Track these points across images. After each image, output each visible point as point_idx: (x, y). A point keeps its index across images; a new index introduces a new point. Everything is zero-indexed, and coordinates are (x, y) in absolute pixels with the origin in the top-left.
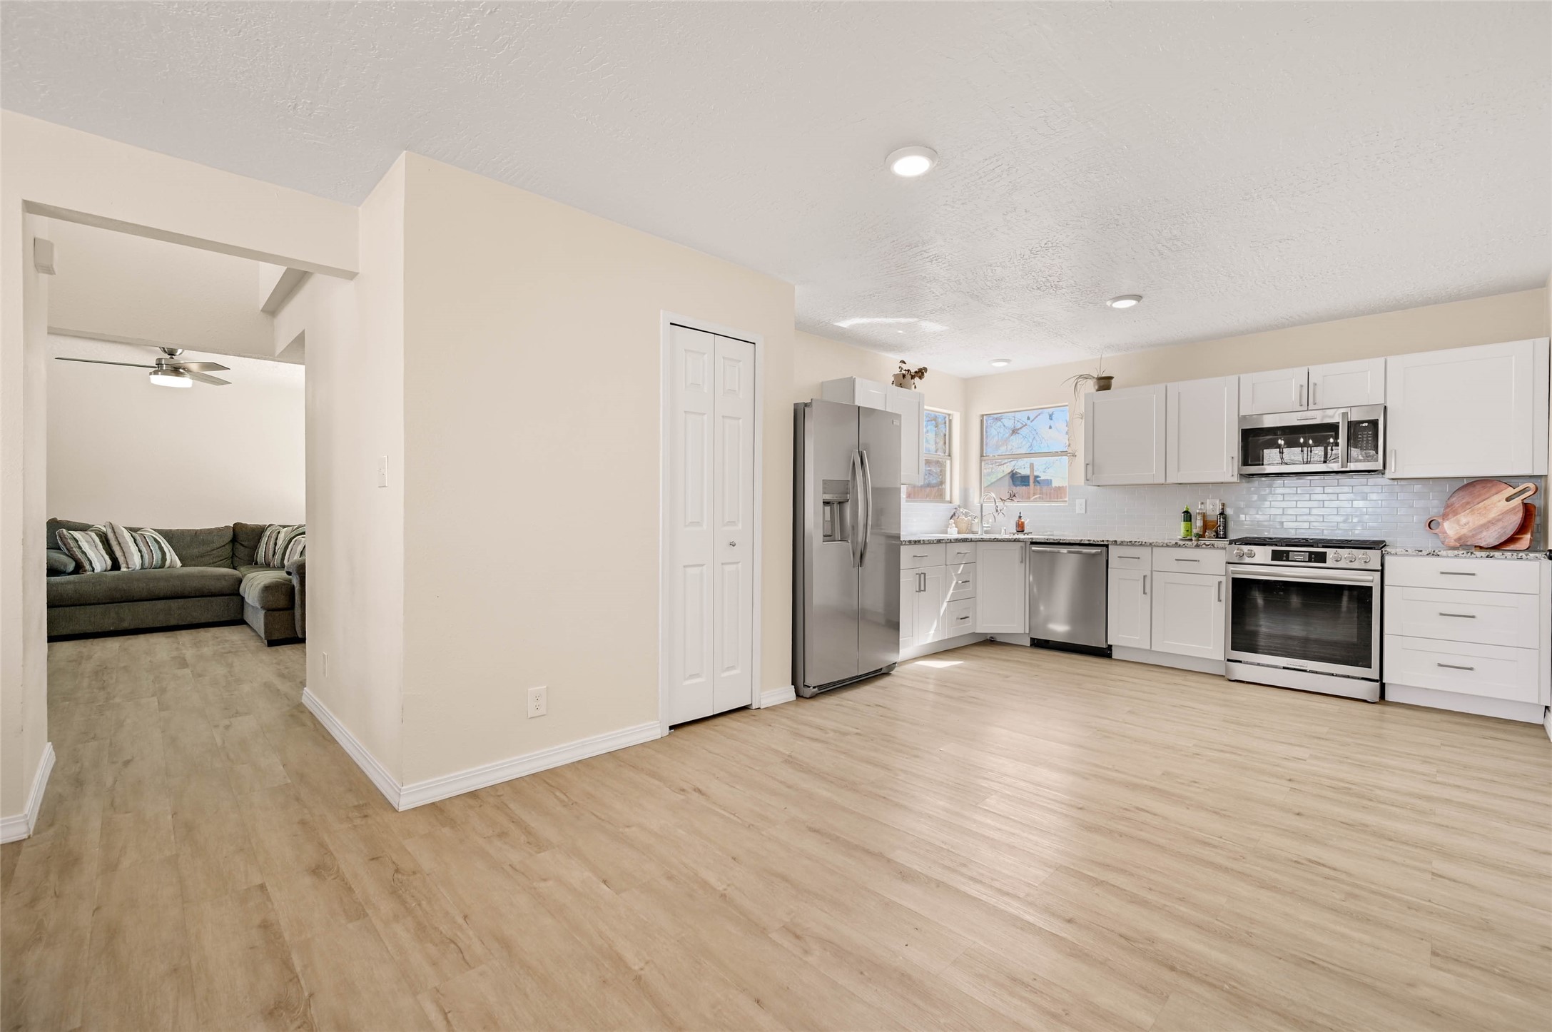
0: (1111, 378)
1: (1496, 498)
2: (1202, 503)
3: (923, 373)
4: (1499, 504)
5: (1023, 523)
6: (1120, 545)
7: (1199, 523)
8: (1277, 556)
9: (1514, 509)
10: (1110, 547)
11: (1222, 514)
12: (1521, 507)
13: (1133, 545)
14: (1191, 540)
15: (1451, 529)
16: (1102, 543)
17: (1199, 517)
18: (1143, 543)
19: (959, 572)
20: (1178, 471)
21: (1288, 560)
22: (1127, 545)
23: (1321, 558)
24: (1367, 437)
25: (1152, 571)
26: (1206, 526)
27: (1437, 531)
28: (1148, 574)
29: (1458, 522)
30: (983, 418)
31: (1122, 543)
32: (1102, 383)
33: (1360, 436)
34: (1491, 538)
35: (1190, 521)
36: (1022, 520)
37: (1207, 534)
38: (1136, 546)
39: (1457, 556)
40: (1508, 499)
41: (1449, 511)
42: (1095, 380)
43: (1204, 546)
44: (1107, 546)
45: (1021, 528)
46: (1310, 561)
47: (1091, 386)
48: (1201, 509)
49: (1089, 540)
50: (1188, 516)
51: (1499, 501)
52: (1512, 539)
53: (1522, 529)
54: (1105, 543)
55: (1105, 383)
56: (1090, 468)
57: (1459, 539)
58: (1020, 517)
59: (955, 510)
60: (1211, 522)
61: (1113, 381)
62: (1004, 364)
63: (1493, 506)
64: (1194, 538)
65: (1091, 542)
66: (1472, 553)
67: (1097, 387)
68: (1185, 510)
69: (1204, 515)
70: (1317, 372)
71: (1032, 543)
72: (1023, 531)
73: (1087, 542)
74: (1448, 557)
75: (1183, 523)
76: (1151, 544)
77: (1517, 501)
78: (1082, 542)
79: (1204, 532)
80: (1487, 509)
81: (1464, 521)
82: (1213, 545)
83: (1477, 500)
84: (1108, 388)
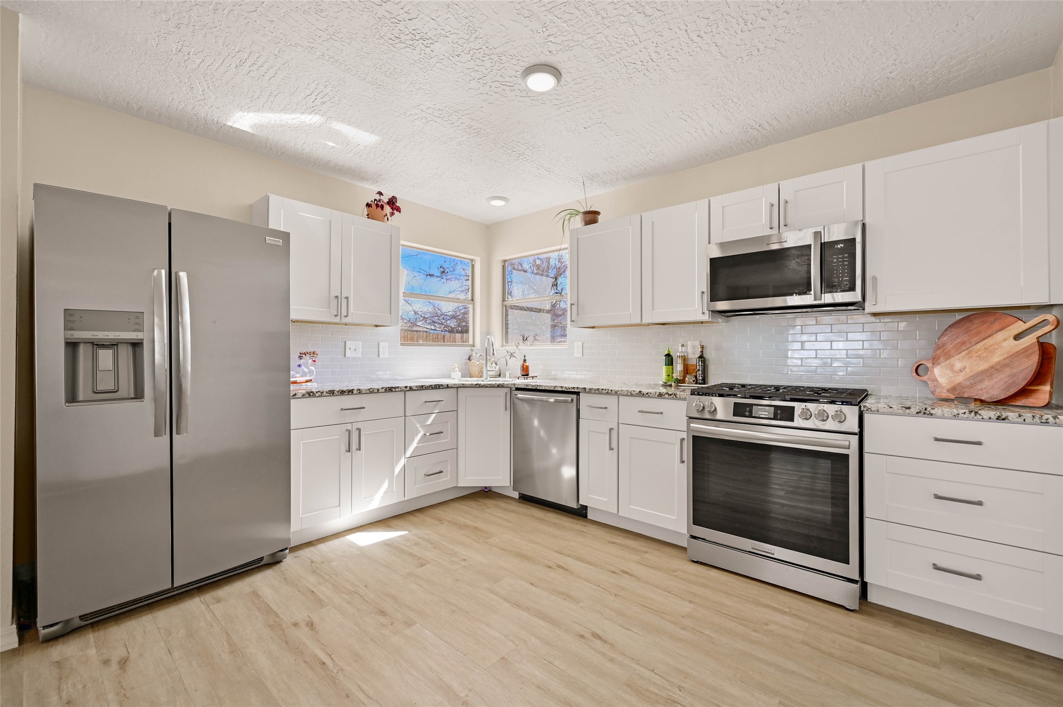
0: (597, 213)
1: (1000, 336)
2: (683, 346)
4: (1005, 344)
5: (527, 367)
6: (589, 392)
7: (680, 367)
8: (739, 410)
9: (1026, 350)
10: (580, 394)
11: (701, 357)
12: (1037, 348)
13: (600, 393)
14: (671, 386)
15: (944, 375)
16: (573, 390)
17: (680, 361)
18: (610, 391)
19: (428, 423)
20: (653, 309)
21: (748, 416)
22: (595, 393)
24: (843, 261)
25: (618, 423)
26: (686, 370)
27: (925, 378)
28: (615, 426)
29: (951, 367)
30: (505, 264)
32: (589, 217)
33: (835, 260)
34: (994, 389)
35: (672, 365)
36: (527, 364)
37: (687, 379)
38: (603, 394)
39: (956, 416)
40: (1017, 337)
41: (940, 354)
42: (581, 215)
43: (667, 396)
44: (578, 394)
45: (525, 373)
46: (775, 418)
47: (578, 221)
48: (682, 352)
49: (562, 387)
50: (669, 359)
51: (1005, 340)
52: (1024, 392)
53: (1039, 377)
54: (577, 390)
55: (591, 217)
56: (574, 307)
57: (953, 389)
58: (525, 361)
60: (693, 365)
62: (503, 203)
63: (996, 346)
64: (673, 384)
65: (564, 389)
66: (976, 413)
67: (583, 224)
68: (666, 353)
69: (685, 359)
70: (789, 188)
72: (528, 375)
73: (560, 389)
74: (943, 417)
75: (664, 367)
77: (1030, 339)
78: (556, 389)
79: (684, 377)
80: (989, 350)
81: (958, 365)
82: (675, 395)
83: (975, 339)
84: (594, 221)
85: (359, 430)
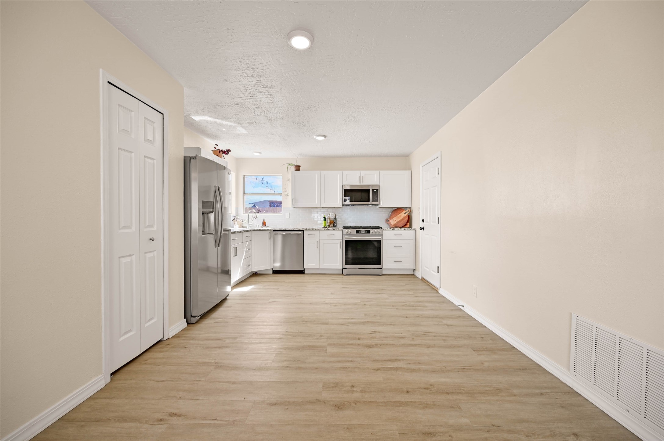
0: (300, 166)
1: (402, 213)
2: (329, 214)
3: (228, 152)
4: (403, 215)
5: (265, 222)
6: (308, 230)
7: (329, 221)
8: (357, 232)
9: (406, 216)
10: (304, 231)
11: (335, 218)
12: (407, 216)
13: (313, 230)
14: (326, 227)
15: (393, 222)
16: (301, 230)
17: (329, 219)
18: (316, 229)
19: (247, 245)
20: (324, 203)
21: (360, 233)
22: (311, 230)
23: (368, 232)
24: (376, 194)
25: (319, 239)
26: (330, 223)
27: (388, 223)
28: (318, 240)
29: (394, 220)
30: (245, 177)
31: (309, 230)
32: (297, 168)
33: (374, 194)
34: (401, 224)
35: (326, 221)
36: (265, 221)
38: (314, 230)
39: (398, 230)
40: (405, 214)
41: (391, 217)
42: (294, 166)
43: (336, 229)
44: (303, 231)
45: (264, 224)
46: (366, 233)
47: (293, 168)
48: (329, 217)
50: (325, 219)
52: (406, 225)
53: (408, 222)
54: (303, 230)
56: (294, 200)
57: (394, 225)
58: (264, 220)
59: (234, 217)
60: (332, 221)
61: (300, 167)
62: (258, 154)
64: (327, 227)
65: (298, 230)
66: (401, 229)
67: (295, 169)
68: (324, 217)
70: (363, 173)
71: (273, 231)
72: (265, 226)
73: (296, 230)
74: (396, 230)
75: (323, 221)
76: (319, 230)
77: (406, 214)
78: (294, 230)
79: (330, 224)
80: (400, 216)
81: (395, 220)
82: (339, 229)
83: (398, 214)
84: (299, 170)
85: (237, 247)
